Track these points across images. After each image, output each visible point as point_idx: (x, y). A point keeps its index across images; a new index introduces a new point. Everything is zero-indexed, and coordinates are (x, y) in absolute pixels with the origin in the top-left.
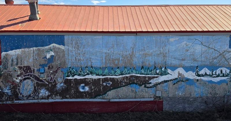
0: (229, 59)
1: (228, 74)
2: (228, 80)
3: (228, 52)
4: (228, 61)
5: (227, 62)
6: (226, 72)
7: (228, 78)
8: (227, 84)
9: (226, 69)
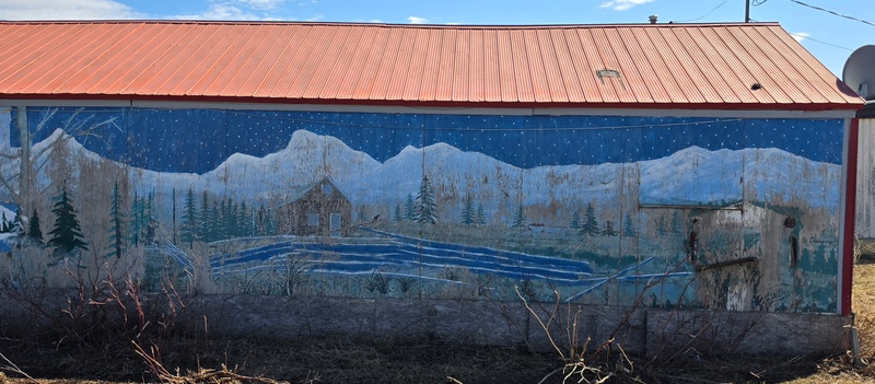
0: (11, 178)
1: (11, 225)
2: (12, 241)
3: (6, 156)
4: (10, 183)
5: (7, 186)
6: (4, 217)
7: (12, 237)
8: (10, 255)
9: (5, 210)
